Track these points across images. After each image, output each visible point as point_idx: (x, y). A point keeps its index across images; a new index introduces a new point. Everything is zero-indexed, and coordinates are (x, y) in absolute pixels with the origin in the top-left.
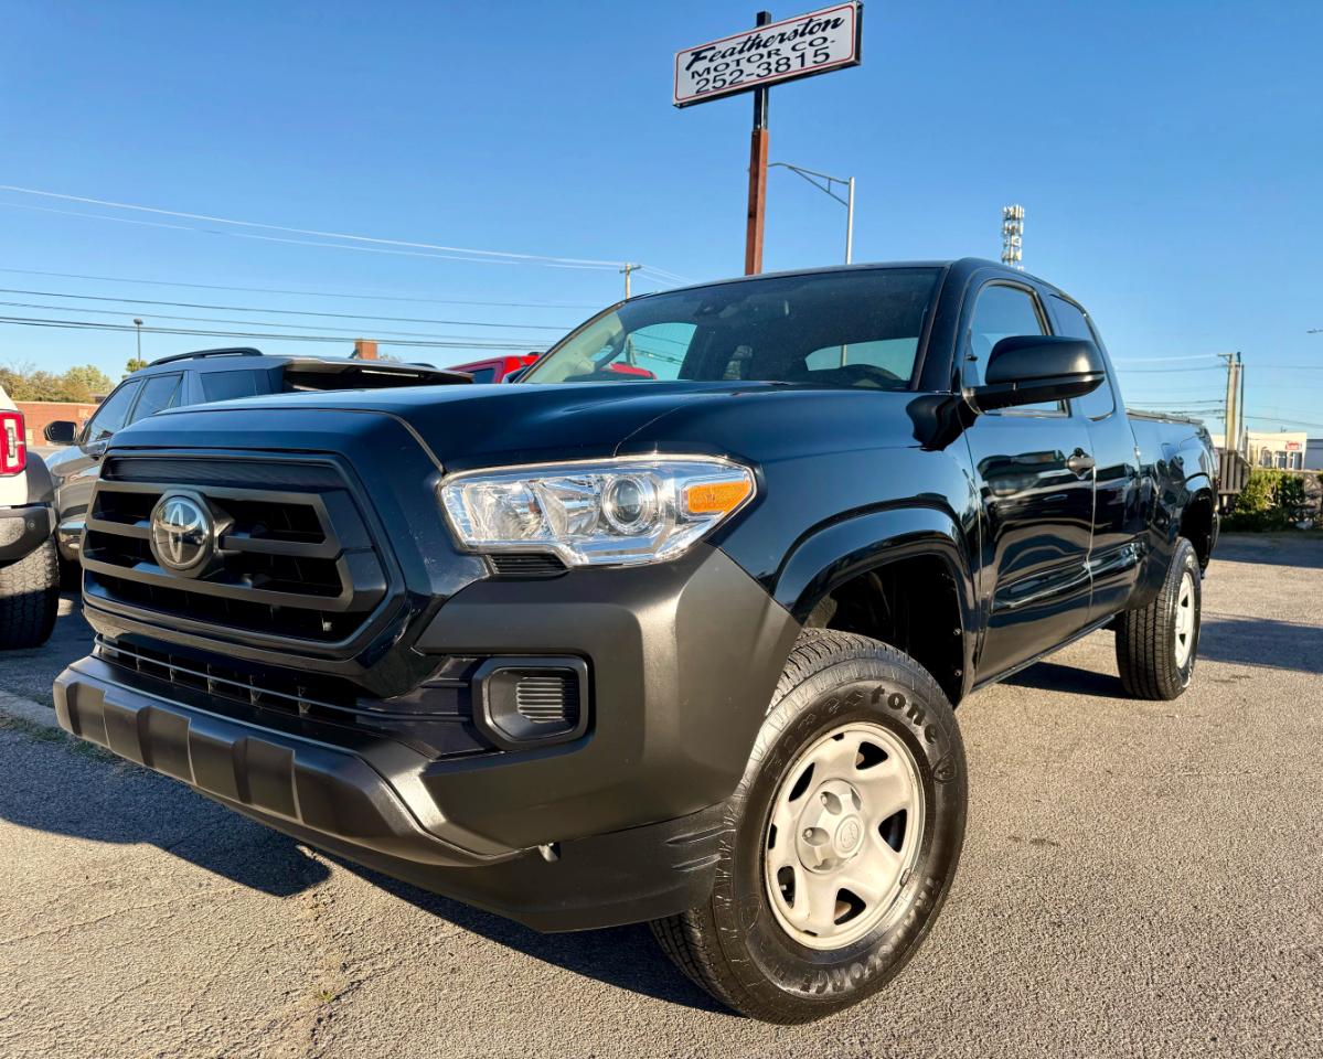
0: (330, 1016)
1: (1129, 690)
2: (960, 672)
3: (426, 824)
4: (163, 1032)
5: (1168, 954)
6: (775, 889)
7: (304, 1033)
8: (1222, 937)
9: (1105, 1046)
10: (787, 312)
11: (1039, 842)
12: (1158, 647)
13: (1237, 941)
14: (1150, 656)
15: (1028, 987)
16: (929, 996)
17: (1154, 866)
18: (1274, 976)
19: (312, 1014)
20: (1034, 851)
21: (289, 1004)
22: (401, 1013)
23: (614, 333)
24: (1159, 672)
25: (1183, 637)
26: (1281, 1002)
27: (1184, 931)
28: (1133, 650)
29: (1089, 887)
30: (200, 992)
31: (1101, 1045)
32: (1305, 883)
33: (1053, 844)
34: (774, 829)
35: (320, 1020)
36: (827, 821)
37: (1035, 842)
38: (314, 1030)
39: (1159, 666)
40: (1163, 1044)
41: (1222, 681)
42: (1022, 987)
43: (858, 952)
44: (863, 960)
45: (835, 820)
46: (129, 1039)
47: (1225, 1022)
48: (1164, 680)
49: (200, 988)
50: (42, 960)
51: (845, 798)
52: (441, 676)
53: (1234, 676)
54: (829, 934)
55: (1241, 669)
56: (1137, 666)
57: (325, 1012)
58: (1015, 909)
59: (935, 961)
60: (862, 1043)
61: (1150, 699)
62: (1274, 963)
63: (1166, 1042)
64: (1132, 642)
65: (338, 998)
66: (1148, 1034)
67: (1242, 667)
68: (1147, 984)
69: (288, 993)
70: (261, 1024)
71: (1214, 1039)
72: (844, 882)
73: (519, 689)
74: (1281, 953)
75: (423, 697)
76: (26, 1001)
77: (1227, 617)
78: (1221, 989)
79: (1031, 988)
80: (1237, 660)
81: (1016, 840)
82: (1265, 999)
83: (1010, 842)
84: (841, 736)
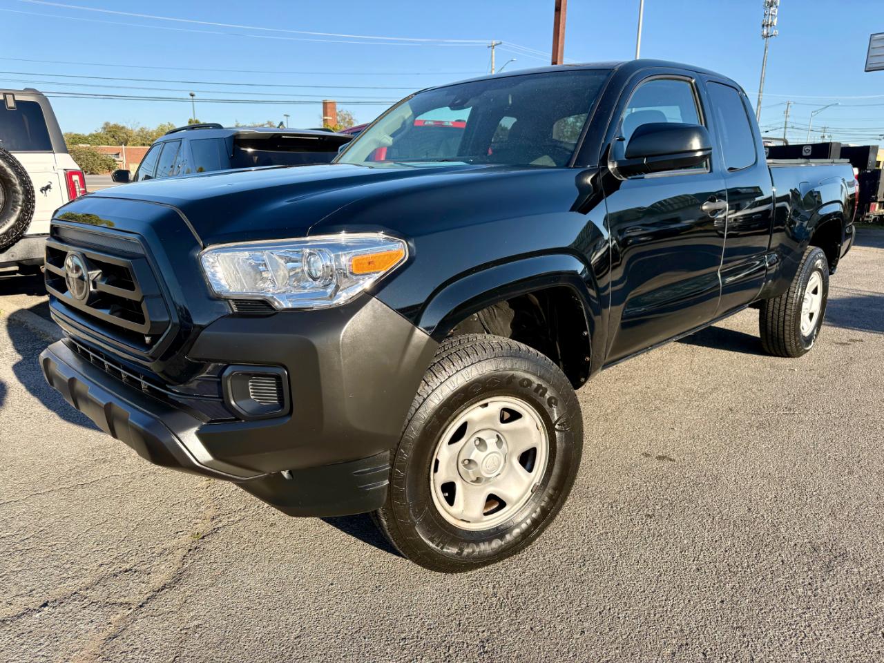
0: (196, 548)
1: (766, 348)
2: (588, 359)
3: (200, 461)
4: (105, 552)
5: (716, 541)
7: (179, 557)
8: (759, 531)
9: (647, 601)
10: (510, 102)
11: (660, 458)
12: (787, 323)
13: (768, 534)
15: (613, 558)
16: (548, 560)
17: (733, 479)
18: (782, 561)
19: (187, 546)
20: (656, 464)
21: (176, 540)
22: (234, 549)
23: (406, 117)
24: (787, 340)
25: (810, 315)
26: (780, 579)
27: (734, 525)
29: (682, 492)
30: (132, 529)
31: (645, 600)
32: (835, 496)
33: (671, 460)
34: (437, 462)
35: (190, 550)
36: (476, 455)
37: (659, 458)
38: (185, 556)
39: (787, 336)
40: (686, 602)
41: (842, 344)
42: (609, 557)
43: (499, 532)
44: (502, 537)
45: (483, 454)
46: (87, 555)
47: (734, 591)
48: (790, 345)
49: (133, 527)
50: (56, 505)
51: (491, 442)
52: (207, 373)
53: (851, 340)
54: (477, 521)
55: (859, 334)
57: (194, 545)
58: (626, 504)
59: (561, 536)
60: (494, 587)
61: (782, 357)
62: (787, 552)
63: (689, 601)
65: (203, 538)
66: (680, 595)
67: (861, 332)
68: (693, 561)
69: (177, 533)
70: (158, 550)
71: (722, 602)
72: (491, 490)
73: (250, 384)
74: (795, 545)
75: (198, 385)
76: (42, 529)
77: (865, 293)
78: (742, 568)
79: (615, 559)
80: (859, 327)
81: (647, 455)
82: (770, 576)
83: (642, 457)
84: (486, 405)
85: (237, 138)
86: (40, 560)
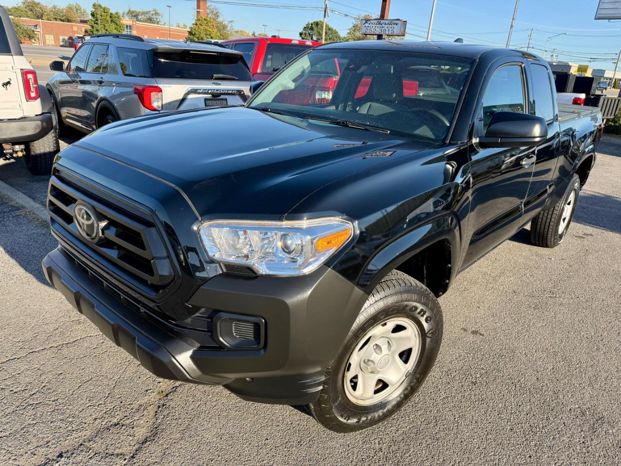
0: (163, 405)
1: (533, 242)
2: (448, 281)
3: (192, 376)
4: (96, 407)
5: (520, 406)
6: (348, 386)
7: (152, 413)
8: (546, 397)
9: (482, 456)
11: (475, 333)
13: (552, 401)
14: (546, 230)
15: (455, 419)
16: (412, 420)
17: (524, 352)
18: (564, 423)
19: (156, 403)
20: (471, 338)
21: (147, 397)
22: (192, 407)
23: (305, 67)
25: (564, 219)
26: (564, 438)
27: (530, 392)
28: (539, 227)
29: (492, 362)
30: (113, 386)
31: (481, 455)
32: (590, 369)
33: (481, 335)
34: (350, 364)
35: (159, 407)
36: (375, 357)
37: (473, 332)
38: (156, 412)
40: (508, 457)
41: (579, 237)
42: (452, 418)
43: (381, 405)
45: (379, 357)
46: (83, 409)
47: (537, 448)
48: (551, 242)
49: (112, 384)
50: (50, 362)
51: (384, 347)
52: (200, 313)
53: (585, 234)
54: (371, 398)
55: (589, 229)
56: (539, 234)
57: (162, 402)
58: (457, 372)
59: (417, 400)
61: (542, 247)
62: (566, 416)
63: (509, 456)
64: (539, 223)
65: (167, 395)
66: (502, 450)
68: (507, 422)
69: (147, 391)
70: (136, 406)
71: (530, 457)
72: (379, 376)
73: (234, 325)
74: (570, 409)
75: (191, 321)
76: (44, 384)
78: (539, 429)
79: (456, 420)
80: (589, 223)
81: (465, 330)
82: (557, 436)
83: (462, 331)
84: (385, 324)
85: (156, 51)
86: (49, 413)
